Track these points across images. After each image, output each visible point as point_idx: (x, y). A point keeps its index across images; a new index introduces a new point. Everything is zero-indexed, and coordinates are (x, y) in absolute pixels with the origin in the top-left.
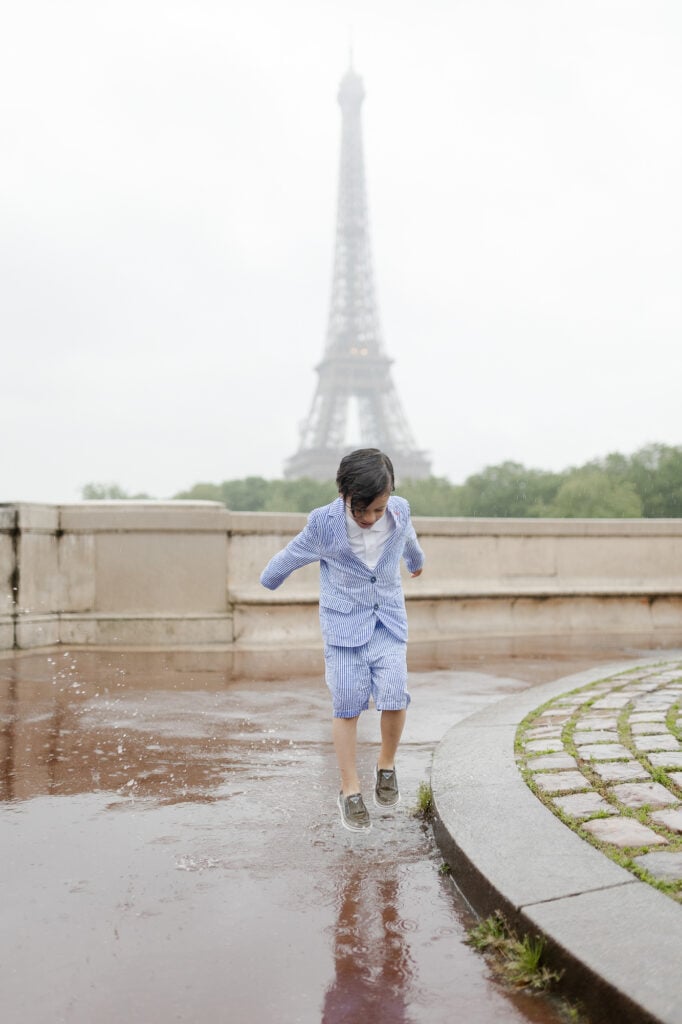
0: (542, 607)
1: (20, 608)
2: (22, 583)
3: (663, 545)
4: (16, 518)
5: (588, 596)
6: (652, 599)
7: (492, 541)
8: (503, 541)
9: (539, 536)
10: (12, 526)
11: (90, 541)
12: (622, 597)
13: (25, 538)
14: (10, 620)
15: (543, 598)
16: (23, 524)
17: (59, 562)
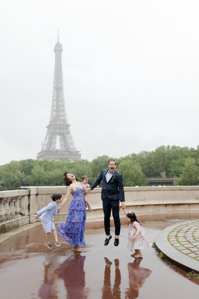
0: (143, 208)
1: (30, 214)
2: (31, 208)
3: (168, 192)
4: (30, 192)
5: (152, 205)
6: (166, 205)
7: (130, 192)
8: (133, 192)
9: (141, 191)
10: (29, 194)
11: (44, 196)
12: (160, 205)
13: (31, 196)
14: (28, 216)
15: (143, 206)
16: (31, 193)
17: (37, 202)
